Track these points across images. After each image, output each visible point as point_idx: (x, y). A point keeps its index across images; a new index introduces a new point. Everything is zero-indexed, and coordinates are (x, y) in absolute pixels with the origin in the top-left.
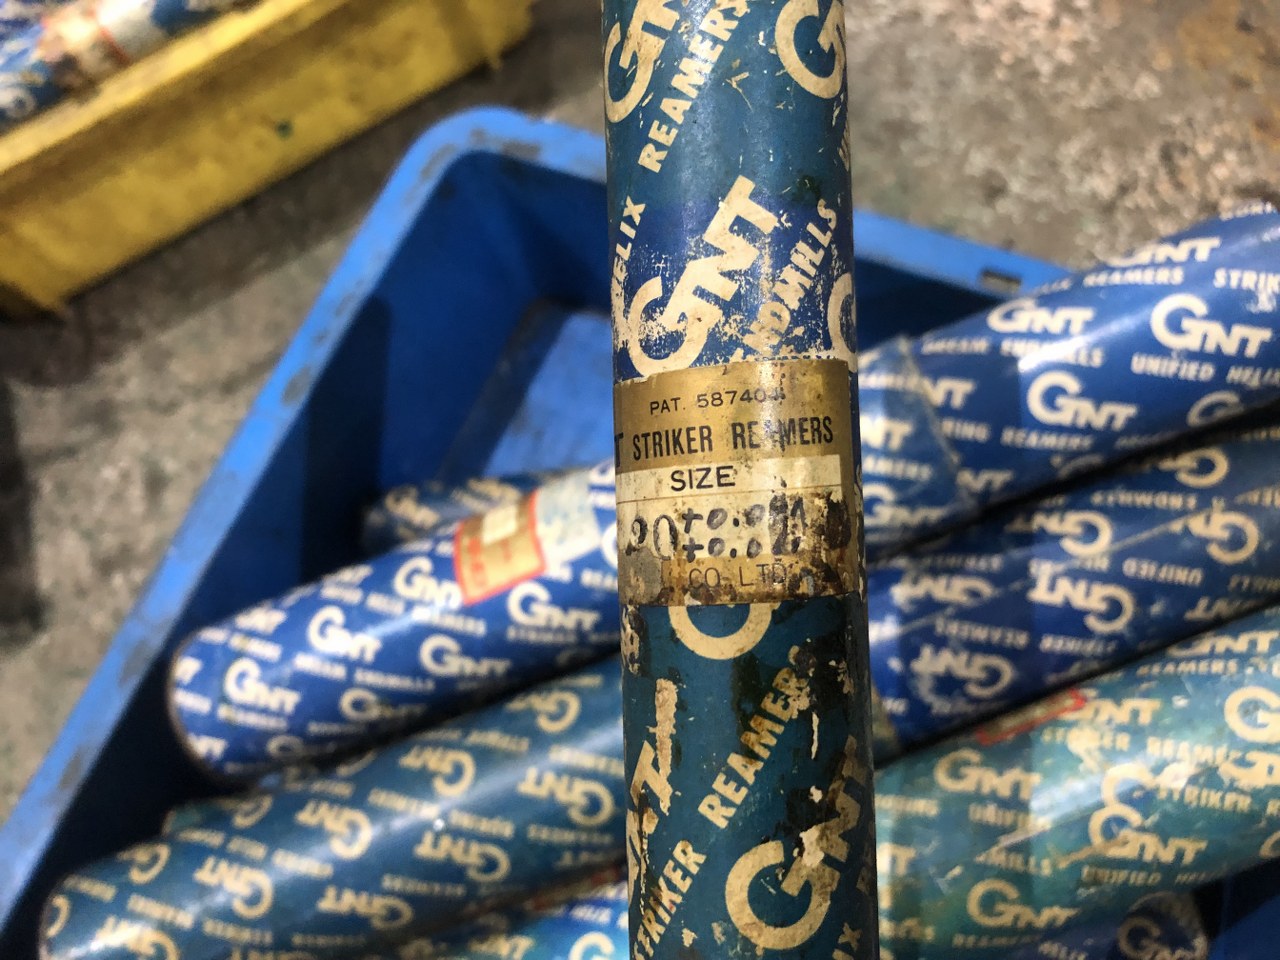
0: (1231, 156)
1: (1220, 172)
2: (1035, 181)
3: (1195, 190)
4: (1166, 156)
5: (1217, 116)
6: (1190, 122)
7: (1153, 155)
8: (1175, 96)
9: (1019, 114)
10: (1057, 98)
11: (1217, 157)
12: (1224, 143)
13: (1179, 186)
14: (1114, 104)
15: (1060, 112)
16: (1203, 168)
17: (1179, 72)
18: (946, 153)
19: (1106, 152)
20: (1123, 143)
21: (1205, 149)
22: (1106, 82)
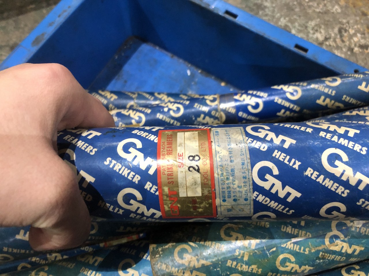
0: (359, 35)
1: (355, 39)
2: (300, 31)
3: (347, 43)
4: (340, 31)
5: (356, 22)
6: (348, 23)
7: (336, 30)
8: (345, 14)
9: (297, 10)
10: (310, 7)
11: (355, 35)
12: (357, 31)
13: (343, 41)
14: (327, 12)
15: (310, 11)
16: (351, 37)
17: (347, 7)
18: (273, 17)
19: (323, 27)
20: (328, 25)
21: (352, 32)
22: (325, 5)
